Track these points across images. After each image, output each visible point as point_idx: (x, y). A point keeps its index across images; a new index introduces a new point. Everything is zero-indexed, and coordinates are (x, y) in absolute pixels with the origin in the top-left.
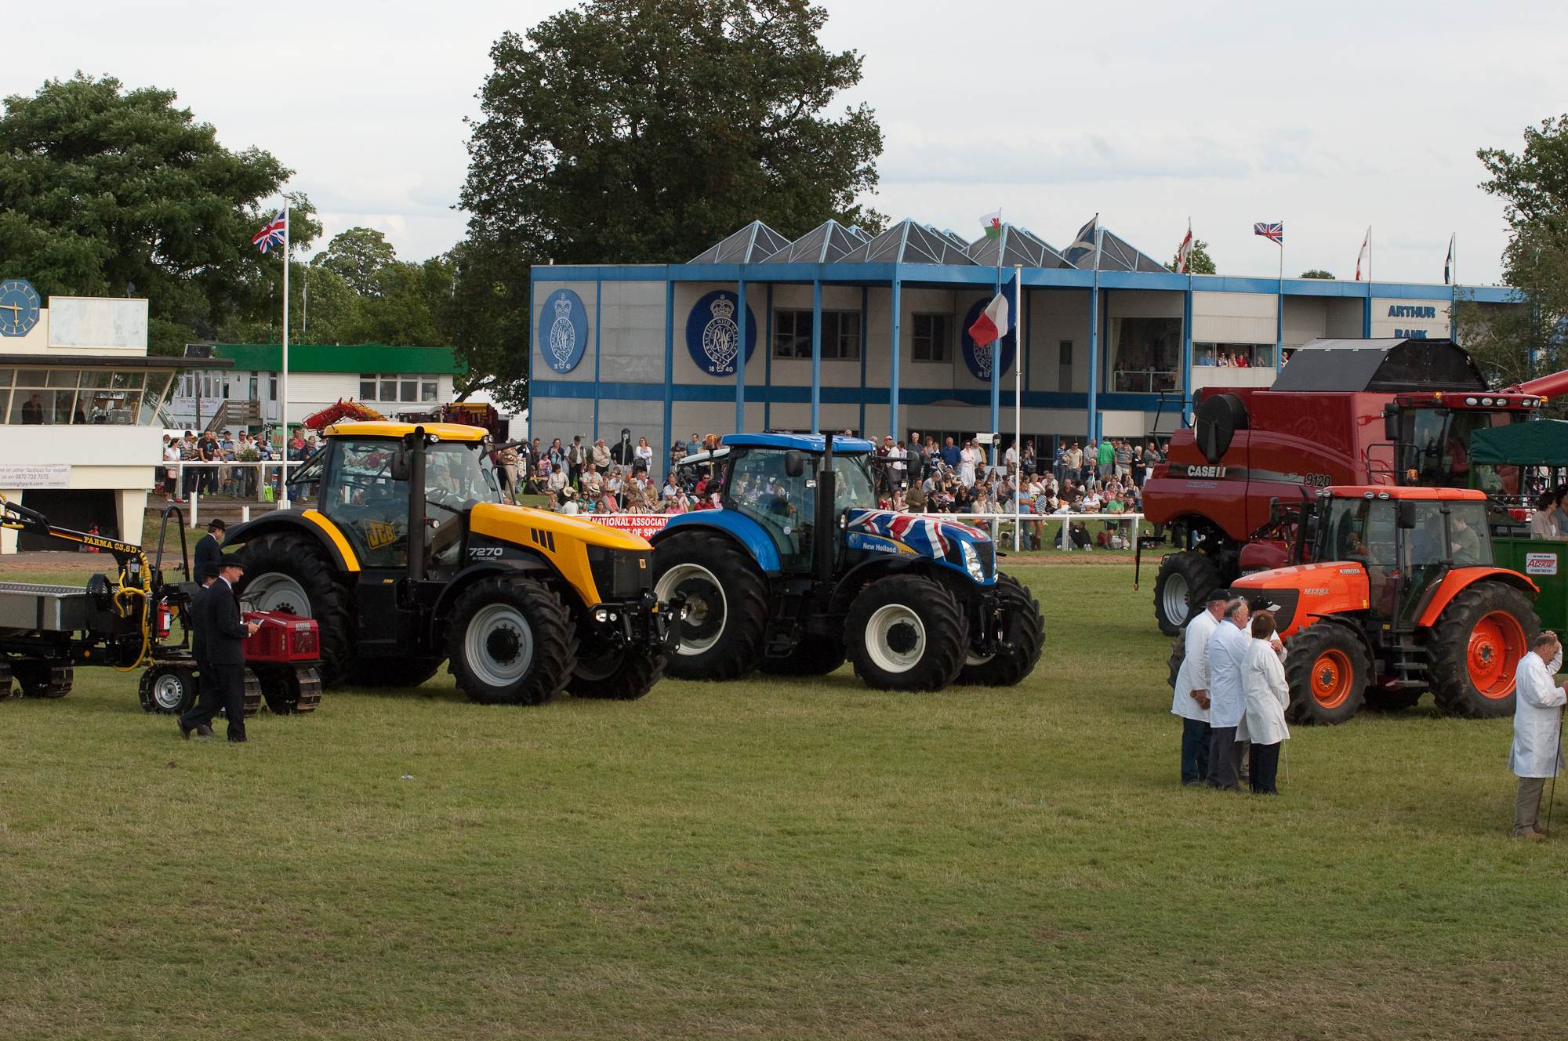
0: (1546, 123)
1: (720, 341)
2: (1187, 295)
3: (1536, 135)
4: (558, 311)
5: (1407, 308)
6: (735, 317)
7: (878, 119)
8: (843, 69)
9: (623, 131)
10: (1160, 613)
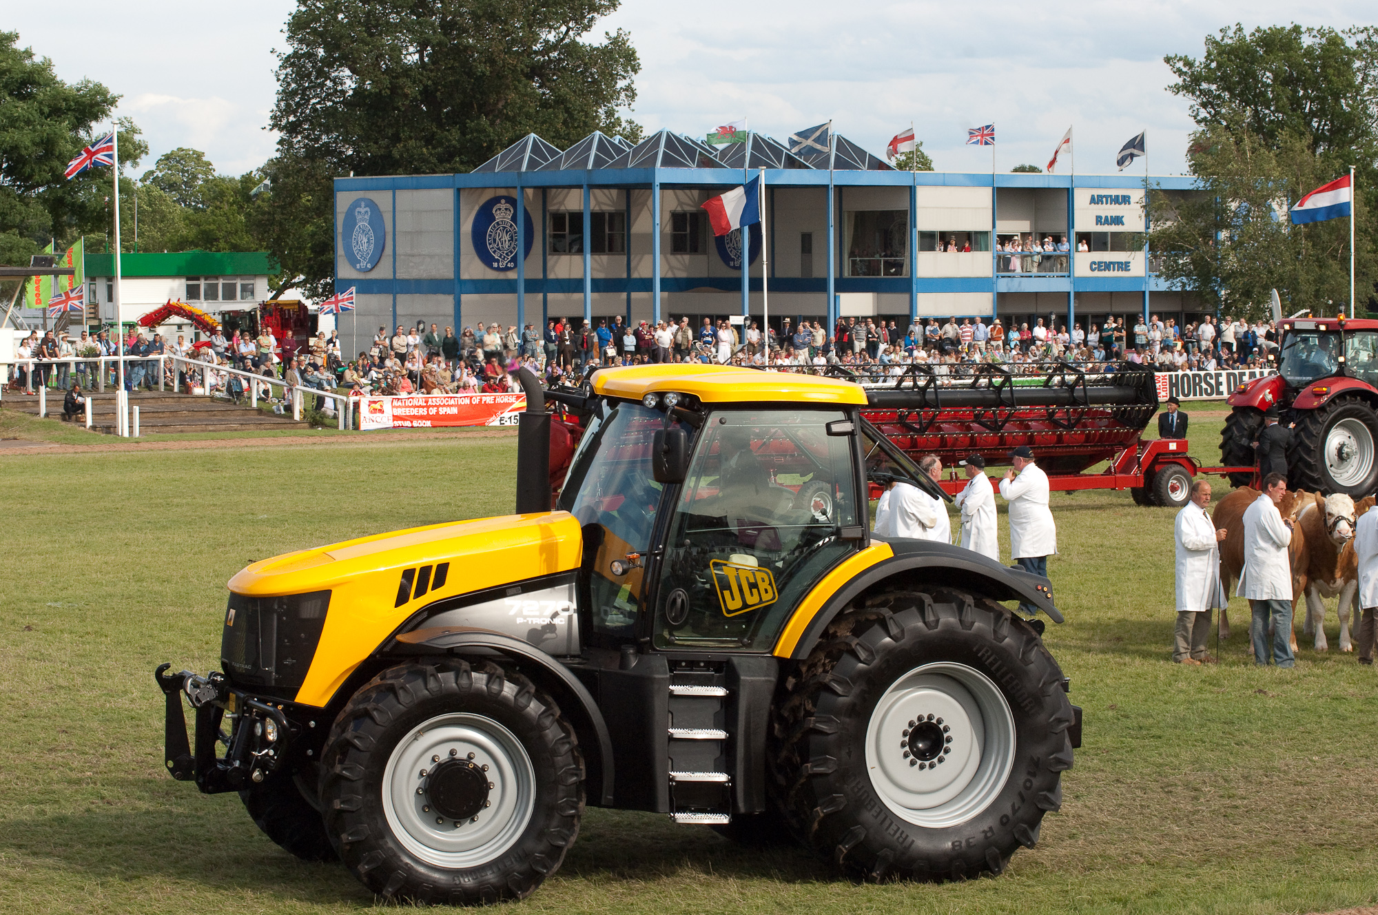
0: (1224, 31)
1: (501, 240)
2: (911, 190)
3: (1216, 43)
4: (359, 217)
5: (1106, 197)
6: (514, 219)
9: (411, 57)
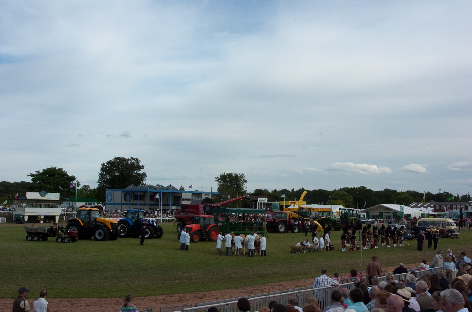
0: (222, 173)
1: (127, 198)
2: (181, 193)
4: (109, 195)
5: (206, 195)
6: (129, 195)
7: (146, 173)
8: (142, 167)
9: (117, 174)
10: (177, 230)
